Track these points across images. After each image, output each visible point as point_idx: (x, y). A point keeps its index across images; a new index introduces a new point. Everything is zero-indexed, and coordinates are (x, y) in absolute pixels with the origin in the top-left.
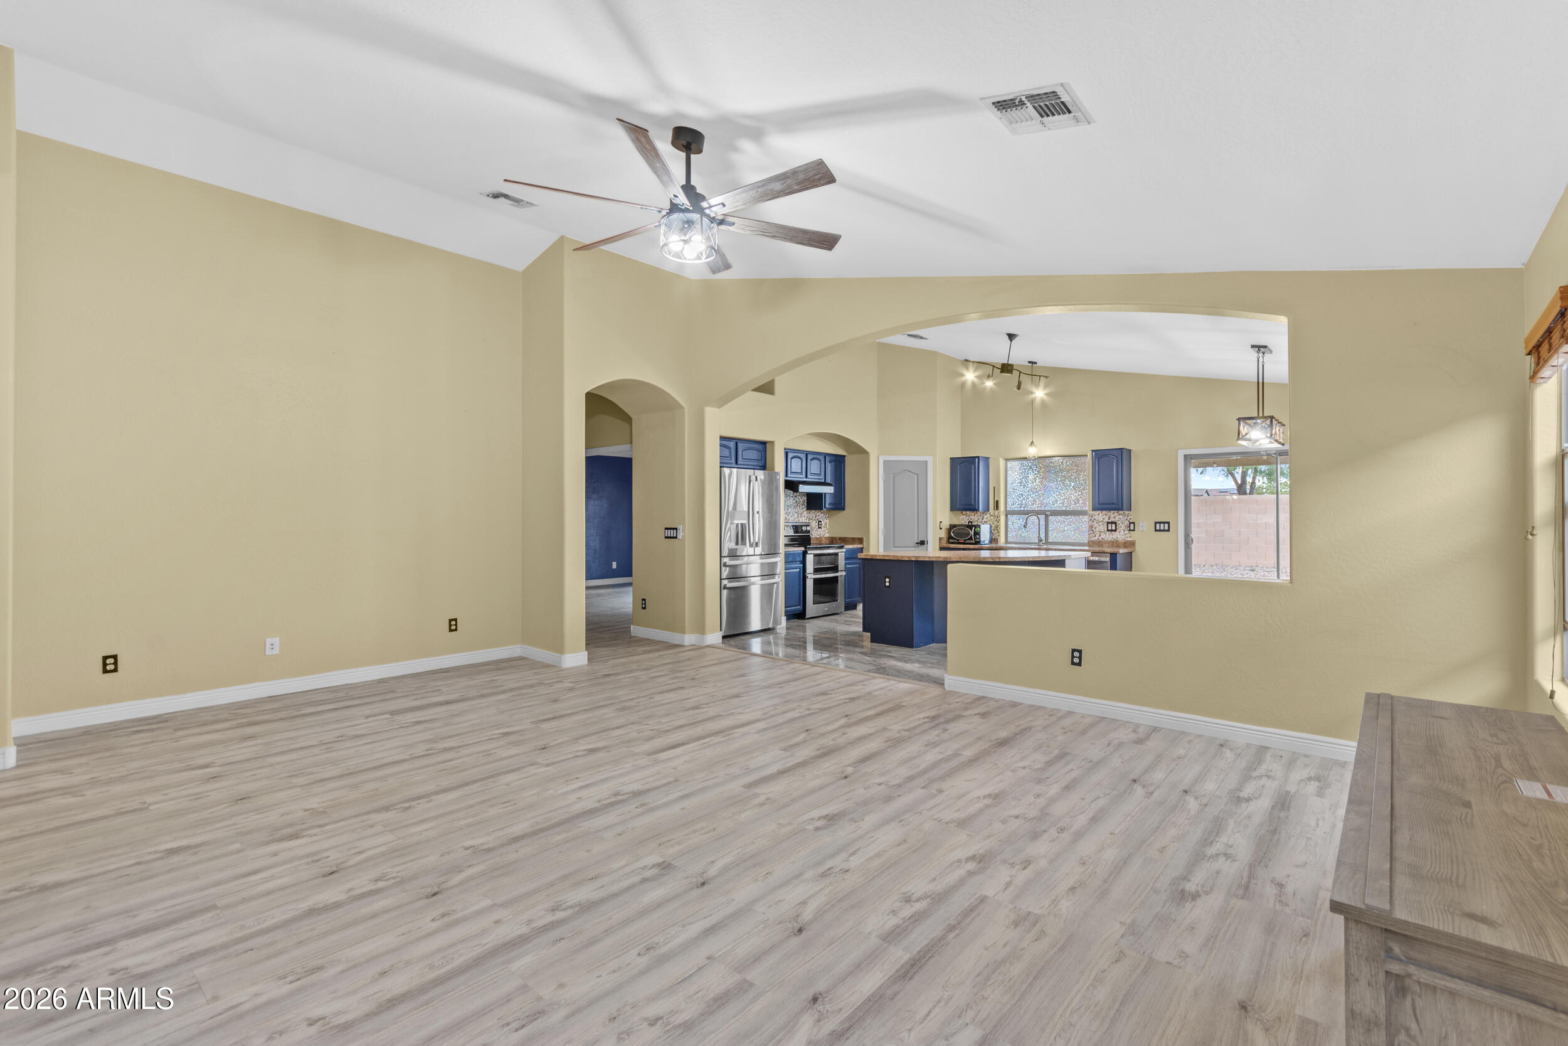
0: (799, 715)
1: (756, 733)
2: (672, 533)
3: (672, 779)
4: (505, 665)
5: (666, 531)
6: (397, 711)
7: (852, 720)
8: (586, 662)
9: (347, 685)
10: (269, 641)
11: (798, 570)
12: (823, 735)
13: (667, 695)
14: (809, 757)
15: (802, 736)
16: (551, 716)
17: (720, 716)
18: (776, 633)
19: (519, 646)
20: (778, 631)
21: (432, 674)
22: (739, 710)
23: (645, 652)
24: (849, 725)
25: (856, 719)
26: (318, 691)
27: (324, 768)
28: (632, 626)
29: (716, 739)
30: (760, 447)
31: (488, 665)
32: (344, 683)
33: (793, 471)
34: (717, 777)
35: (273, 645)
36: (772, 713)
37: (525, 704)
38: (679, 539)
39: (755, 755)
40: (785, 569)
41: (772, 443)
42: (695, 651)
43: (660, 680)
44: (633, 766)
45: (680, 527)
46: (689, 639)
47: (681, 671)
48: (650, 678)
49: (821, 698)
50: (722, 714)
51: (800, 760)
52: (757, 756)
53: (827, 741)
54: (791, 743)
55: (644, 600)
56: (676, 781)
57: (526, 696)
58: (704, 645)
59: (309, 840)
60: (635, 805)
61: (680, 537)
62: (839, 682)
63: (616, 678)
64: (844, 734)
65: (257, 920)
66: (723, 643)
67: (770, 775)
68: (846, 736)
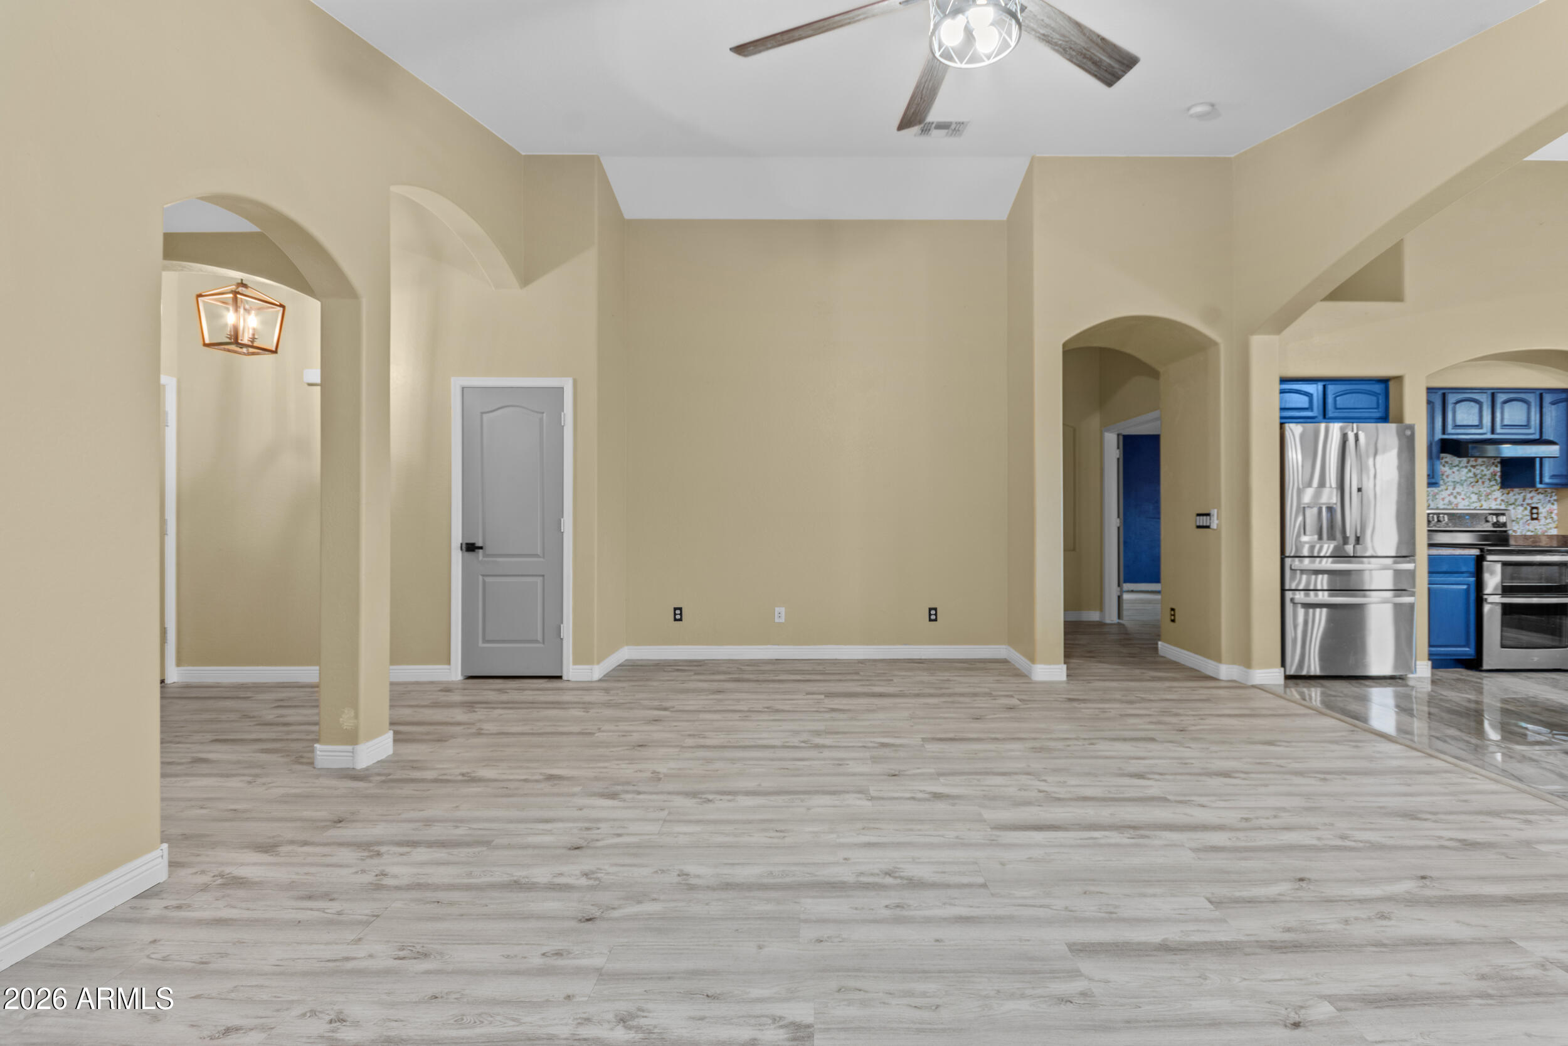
0: (1315, 842)
1: (1191, 849)
2: (1203, 521)
3: (981, 880)
4: (982, 665)
5: (1198, 517)
6: (833, 694)
7: (1428, 892)
8: (1064, 678)
9: (836, 659)
10: (777, 610)
11: (1465, 587)
12: (1329, 901)
13: (1118, 746)
14: (1253, 938)
15: (1283, 888)
16: (951, 735)
17: (1165, 800)
18: (1407, 686)
19: (1004, 647)
20: (1411, 683)
21: (909, 663)
22: (1203, 800)
23: (1154, 679)
24: (1411, 901)
25: (1443, 893)
26: (812, 661)
27: (717, 735)
28: (1160, 643)
29: (1115, 837)
30: (1378, 388)
31: (964, 663)
32: (834, 658)
33: (1459, 423)
34: (1048, 906)
35: (780, 614)
36: (1263, 822)
37: (941, 715)
38: (1214, 530)
39: (1150, 891)
40: (1429, 584)
41: (1399, 379)
42: (1228, 690)
43: (1132, 721)
44: (957, 837)
45: (1214, 512)
46: (1226, 671)
47: (1177, 715)
48: (1121, 715)
49: (1400, 822)
50: (1169, 797)
51: (1228, 939)
52: (1154, 895)
53: (1325, 921)
54: (1237, 894)
55: (1173, 610)
56: (984, 886)
57: (963, 705)
58: (1250, 683)
59: (621, 804)
60: (887, 902)
61: (1214, 526)
62: (1466, 801)
63: (1079, 706)
64: (1383, 916)
65: (484, 871)
66: (1286, 686)
67: (1139, 944)
68: (1385, 923)
